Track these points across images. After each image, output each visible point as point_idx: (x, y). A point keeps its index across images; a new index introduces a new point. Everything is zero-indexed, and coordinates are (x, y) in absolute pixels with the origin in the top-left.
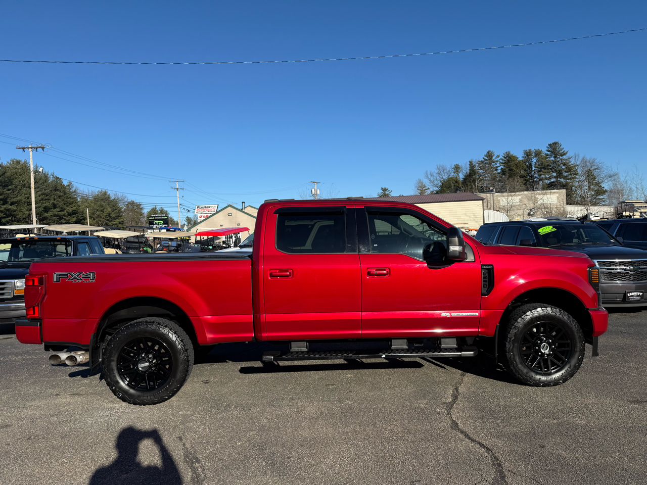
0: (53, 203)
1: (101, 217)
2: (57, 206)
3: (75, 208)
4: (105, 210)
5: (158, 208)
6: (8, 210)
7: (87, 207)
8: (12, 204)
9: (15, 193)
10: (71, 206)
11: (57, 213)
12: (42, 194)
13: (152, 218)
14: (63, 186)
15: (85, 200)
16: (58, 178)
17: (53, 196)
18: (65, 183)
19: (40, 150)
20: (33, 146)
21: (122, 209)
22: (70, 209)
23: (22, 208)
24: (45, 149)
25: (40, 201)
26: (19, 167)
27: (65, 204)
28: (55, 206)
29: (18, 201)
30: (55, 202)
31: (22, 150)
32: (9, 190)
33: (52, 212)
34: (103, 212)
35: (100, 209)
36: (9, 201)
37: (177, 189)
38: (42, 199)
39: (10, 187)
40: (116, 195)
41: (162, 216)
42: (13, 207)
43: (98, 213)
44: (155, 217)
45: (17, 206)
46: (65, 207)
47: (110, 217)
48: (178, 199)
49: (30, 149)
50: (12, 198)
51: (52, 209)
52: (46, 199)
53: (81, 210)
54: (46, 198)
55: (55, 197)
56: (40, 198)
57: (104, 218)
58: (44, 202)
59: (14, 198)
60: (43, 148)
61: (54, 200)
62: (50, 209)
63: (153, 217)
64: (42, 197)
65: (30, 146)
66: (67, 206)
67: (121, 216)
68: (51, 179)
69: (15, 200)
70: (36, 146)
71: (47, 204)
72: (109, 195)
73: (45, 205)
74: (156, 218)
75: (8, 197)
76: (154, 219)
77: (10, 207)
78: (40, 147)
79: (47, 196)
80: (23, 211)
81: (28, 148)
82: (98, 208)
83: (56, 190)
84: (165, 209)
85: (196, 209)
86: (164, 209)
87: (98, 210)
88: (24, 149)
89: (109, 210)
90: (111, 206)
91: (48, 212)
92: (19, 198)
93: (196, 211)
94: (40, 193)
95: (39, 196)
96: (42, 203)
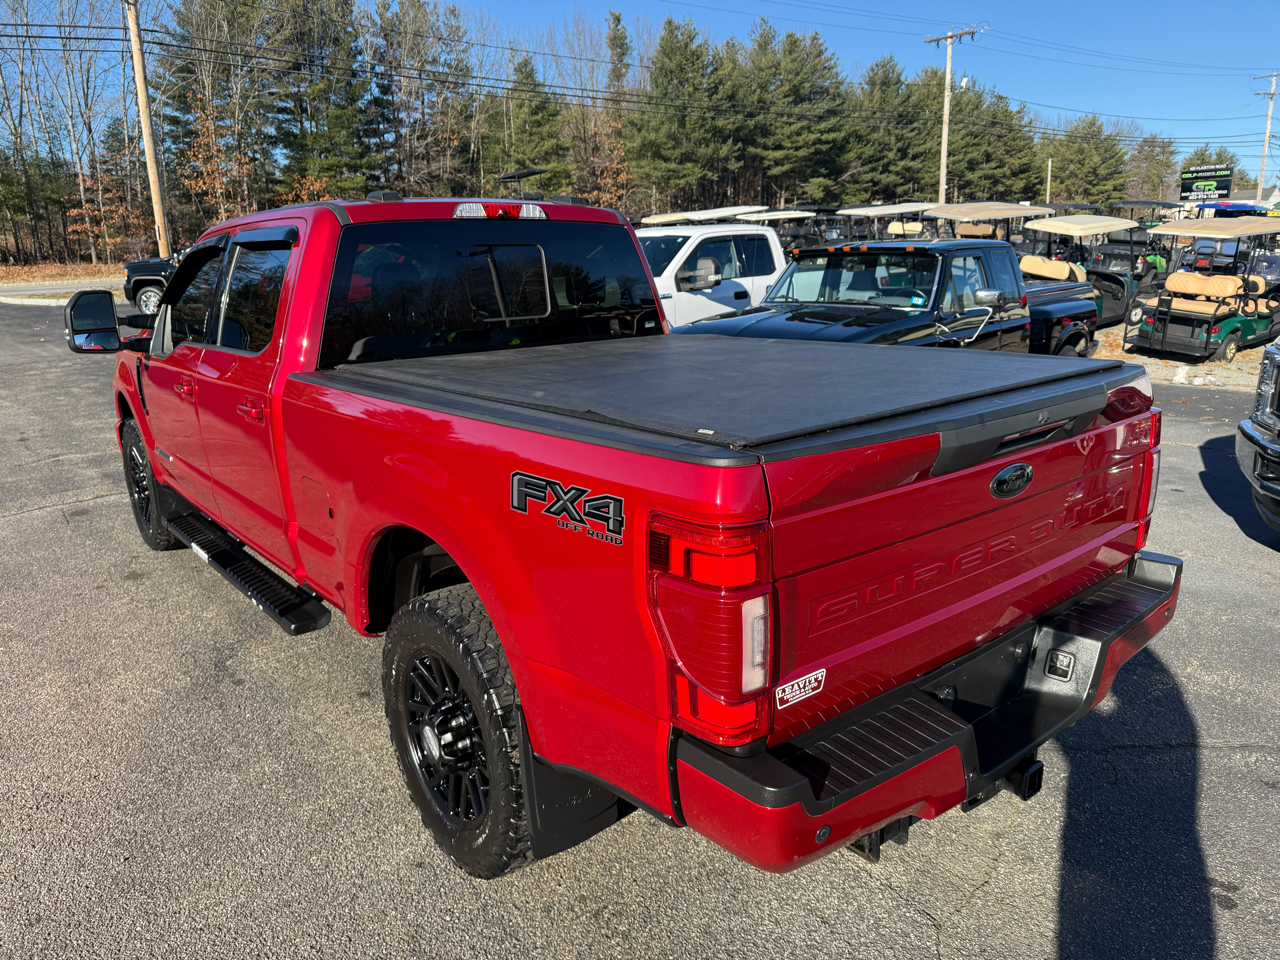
0: (986, 151)
1: (1076, 176)
2: (993, 157)
3: (1025, 160)
4: (1086, 161)
5: (1213, 151)
6: (908, 169)
7: (1051, 156)
8: (914, 158)
9: (922, 136)
10: (1019, 155)
11: (990, 172)
12: (967, 135)
13: (1190, 175)
14: (1007, 114)
15: (1048, 140)
16: (1000, 98)
17: (987, 137)
18: (1014, 107)
19: (966, 39)
20: (955, 33)
21: (1126, 158)
22: (1015, 162)
23: (931, 165)
24: (976, 37)
25: (963, 148)
26: (929, 74)
27: (1008, 152)
28: (988, 158)
29: (925, 152)
30: (990, 150)
31: (934, 44)
32: (912, 131)
33: (982, 169)
34: (1083, 165)
35: (1076, 159)
36: (911, 152)
37: (1272, 97)
38: (967, 145)
40: (1116, 125)
41: (1216, 170)
42: (916, 164)
43: (1072, 167)
44: (1198, 172)
45: (923, 161)
46: (1007, 158)
47: (1096, 175)
48: (1269, 122)
49: (949, 40)
50: (915, 145)
51: (982, 163)
52: (974, 144)
53: (1037, 162)
54: (975, 141)
55: (991, 139)
56: (964, 142)
57: (1082, 179)
58: (970, 149)
59: (920, 145)
60: (973, 35)
61: (989, 144)
62: (978, 164)
63: (1192, 172)
64: (967, 139)
65: (950, 34)
66: (1011, 156)
67: (1120, 173)
68: (988, 100)
69: (920, 149)
70: (961, 32)
71: (975, 154)
73: (969, 156)
74: (1200, 174)
75: (909, 144)
76: (1197, 178)
77: (912, 164)
78: (966, 33)
79: (975, 137)
80: (932, 170)
81: (946, 38)
82: (1072, 157)
83: (994, 124)
84: (1232, 150)
86: (1229, 149)
87: (1072, 161)
88: (938, 41)
89: (1097, 159)
90: (1102, 151)
91: (974, 170)
92: (928, 145)
94: (964, 132)
95: (962, 139)
96: (966, 153)
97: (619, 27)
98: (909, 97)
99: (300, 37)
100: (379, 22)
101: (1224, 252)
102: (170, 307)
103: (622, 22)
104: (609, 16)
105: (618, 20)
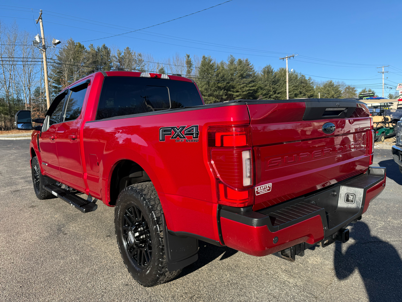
0: (300, 91)
1: (328, 98)
2: (302, 93)
3: (312, 93)
4: (330, 93)
5: (367, 90)
6: (277, 97)
7: (319, 92)
8: (278, 93)
9: (280, 87)
10: (310, 92)
12: (294, 86)
13: (362, 96)
14: (306, 80)
15: (318, 88)
16: (303, 76)
17: (300, 87)
18: (307, 78)
19: (292, 58)
21: (342, 92)
22: (309, 94)
23: (283, 95)
24: (295, 57)
26: (281, 70)
27: (306, 91)
28: (301, 93)
29: (281, 92)
30: (301, 91)
31: (282, 60)
32: (277, 86)
34: (329, 94)
35: (327, 93)
36: (277, 92)
37: (383, 73)
38: (294, 89)
39: (278, 84)
40: (338, 83)
41: (369, 94)
42: (279, 95)
43: (326, 95)
44: (364, 94)
45: (281, 94)
46: (306, 93)
47: (334, 97)
48: (383, 80)
49: (287, 59)
50: (278, 90)
51: (299, 94)
52: (296, 89)
53: (315, 94)
55: (301, 87)
56: (293, 89)
58: (295, 91)
59: (280, 90)
60: (293, 56)
61: (301, 89)
62: (298, 95)
63: (362, 95)
64: (294, 87)
65: (287, 57)
66: (308, 92)
67: (340, 96)
68: (299, 77)
70: (290, 56)
71: (297, 92)
72: (333, 83)
73: (295, 93)
74: (365, 95)
75: (277, 90)
76: (364, 96)
77: (278, 95)
78: (292, 56)
79: (296, 87)
80: (284, 97)
81: (286, 58)
82: (326, 92)
83: (302, 83)
84: (373, 90)
85: (398, 86)
87: (326, 93)
88: (283, 59)
89: (333, 93)
90: (335, 90)
91: (297, 97)
92: (282, 90)
93: (398, 88)
94: (293, 85)
95: (292, 88)
96: (294, 92)
97: (189, 59)
98: (276, 76)
99: (94, 62)
100: (118, 58)
101: (376, 112)
102: (49, 116)
103: (190, 57)
104: (186, 56)
105: (188, 56)
